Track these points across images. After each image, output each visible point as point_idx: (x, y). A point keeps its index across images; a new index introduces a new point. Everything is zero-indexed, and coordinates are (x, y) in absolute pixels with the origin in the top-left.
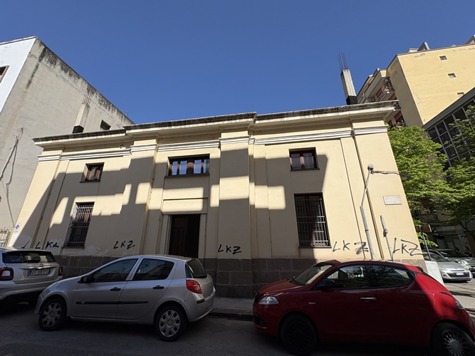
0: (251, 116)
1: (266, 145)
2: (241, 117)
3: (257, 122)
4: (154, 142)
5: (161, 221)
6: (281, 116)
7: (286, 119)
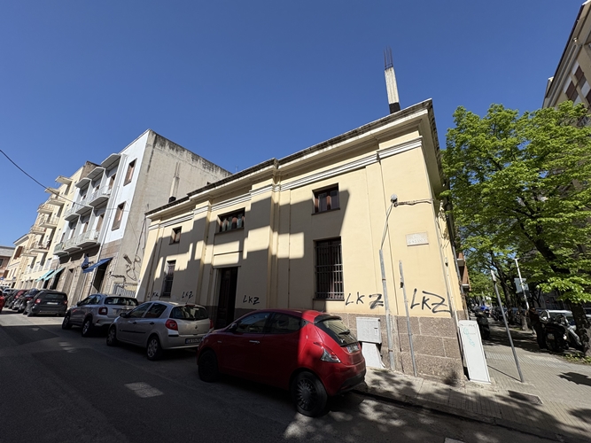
0: (271, 163)
1: (291, 189)
2: (263, 166)
3: (280, 167)
4: (207, 203)
5: (211, 274)
6: (300, 155)
7: (305, 158)
